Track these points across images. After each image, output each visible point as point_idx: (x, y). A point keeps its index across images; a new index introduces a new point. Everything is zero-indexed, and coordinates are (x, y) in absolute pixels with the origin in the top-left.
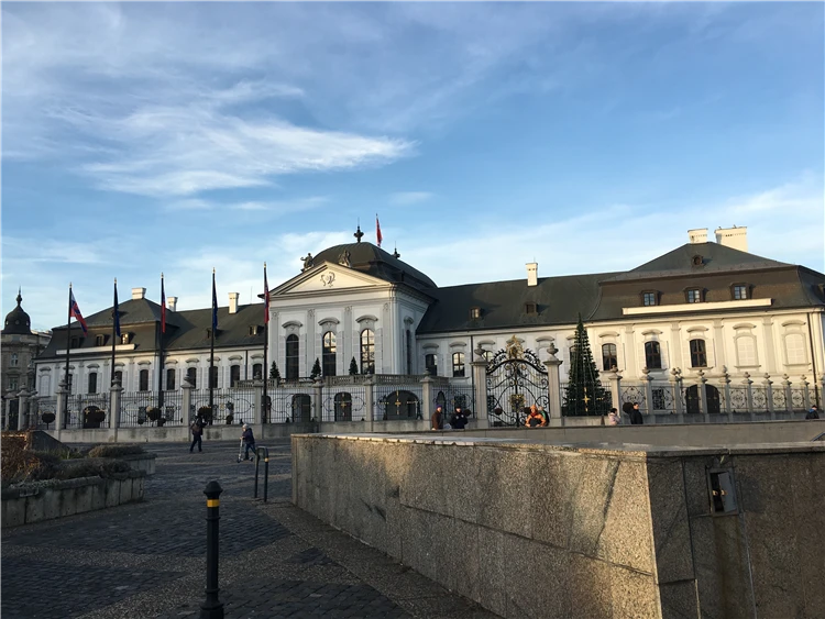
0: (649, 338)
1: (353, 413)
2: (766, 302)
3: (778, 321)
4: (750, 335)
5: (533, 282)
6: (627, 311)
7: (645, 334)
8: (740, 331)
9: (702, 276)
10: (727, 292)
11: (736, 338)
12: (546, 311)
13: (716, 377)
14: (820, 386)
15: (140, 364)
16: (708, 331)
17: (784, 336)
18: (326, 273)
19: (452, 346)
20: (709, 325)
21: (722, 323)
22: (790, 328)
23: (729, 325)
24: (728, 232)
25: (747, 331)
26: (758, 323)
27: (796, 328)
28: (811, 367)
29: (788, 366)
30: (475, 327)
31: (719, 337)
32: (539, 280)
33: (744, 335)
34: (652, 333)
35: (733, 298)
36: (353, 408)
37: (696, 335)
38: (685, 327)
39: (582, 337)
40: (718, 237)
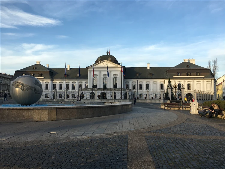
0: (179, 83)
1: (117, 98)
2: (203, 76)
3: (206, 81)
4: (200, 83)
5: (148, 68)
6: (174, 77)
7: (178, 82)
8: (198, 82)
9: (190, 70)
10: (195, 74)
11: (197, 84)
12: (154, 75)
13: (192, 92)
14: (213, 95)
15: (46, 82)
16: (191, 82)
17: (207, 84)
18: (105, 63)
19: (133, 82)
20: (192, 81)
21: (194, 80)
22: (208, 82)
23: (196, 81)
24: (191, 60)
25: (199, 82)
26: (202, 81)
27: (209, 82)
28: (211, 91)
29: (207, 90)
30: (138, 78)
31: (193, 83)
32: (150, 68)
33: (198, 83)
34: (180, 82)
35: (197, 75)
36: (117, 96)
37: (189, 83)
38: (187, 81)
39: (169, 82)
40: (189, 61)
